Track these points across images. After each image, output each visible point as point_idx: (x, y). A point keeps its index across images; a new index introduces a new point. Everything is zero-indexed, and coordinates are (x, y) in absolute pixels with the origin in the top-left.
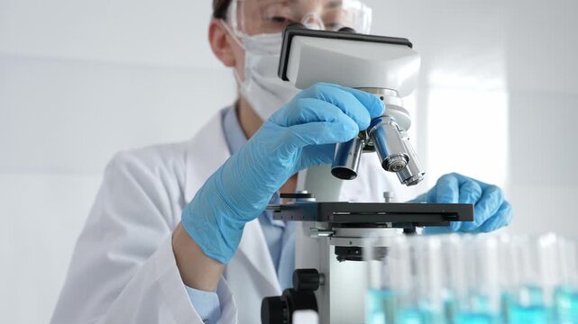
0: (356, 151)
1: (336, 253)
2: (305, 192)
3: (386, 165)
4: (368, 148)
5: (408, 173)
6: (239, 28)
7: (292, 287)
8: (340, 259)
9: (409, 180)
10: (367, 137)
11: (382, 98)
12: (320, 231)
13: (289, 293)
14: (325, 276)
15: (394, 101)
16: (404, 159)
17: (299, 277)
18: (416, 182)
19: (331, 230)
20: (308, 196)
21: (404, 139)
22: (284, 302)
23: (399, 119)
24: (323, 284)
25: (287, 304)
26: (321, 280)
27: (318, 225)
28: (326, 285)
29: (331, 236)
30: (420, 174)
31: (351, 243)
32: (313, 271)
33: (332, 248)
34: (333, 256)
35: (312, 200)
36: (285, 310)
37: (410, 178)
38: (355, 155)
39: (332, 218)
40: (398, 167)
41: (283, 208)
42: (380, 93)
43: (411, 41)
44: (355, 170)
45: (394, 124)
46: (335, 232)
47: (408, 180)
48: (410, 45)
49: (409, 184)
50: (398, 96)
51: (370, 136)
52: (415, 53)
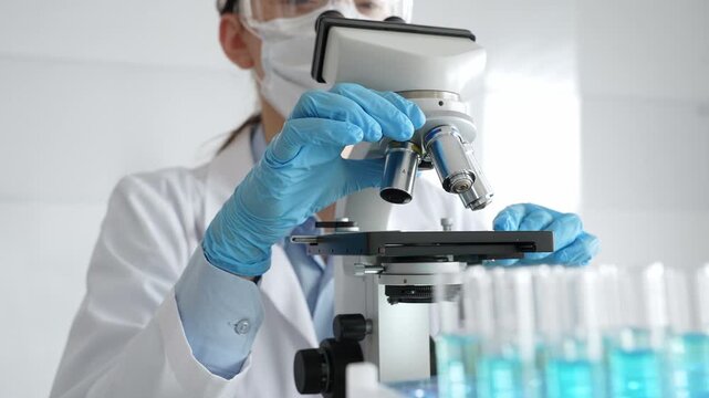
0: (411, 168)
1: (387, 294)
2: (346, 220)
3: (447, 186)
4: (425, 165)
5: (473, 194)
6: (255, 17)
7: (332, 336)
8: (391, 301)
9: (475, 204)
10: (424, 151)
11: (441, 103)
12: (367, 267)
13: (328, 345)
14: (373, 322)
15: (455, 106)
16: (469, 177)
17: (342, 324)
18: (483, 206)
19: (380, 266)
20: (350, 224)
21: (468, 153)
22: (323, 356)
23: (461, 128)
24: (371, 332)
25: (326, 357)
26: (368, 327)
27: (364, 260)
28: (374, 333)
29: (380, 273)
30: (488, 196)
31: (405, 282)
32: (359, 317)
33: (382, 289)
34: (383, 298)
35: (355, 229)
36: (323, 365)
37: (476, 200)
38: (409, 174)
39: (383, 250)
40: (463, 187)
41: (320, 239)
42: (438, 97)
43: (473, 33)
44: (409, 192)
45: (456, 134)
46: (385, 269)
47: (473, 203)
48: (473, 38)
49: (475, 209)
50: (460, 100)
51: (427, 150)
52: (479, 48)
